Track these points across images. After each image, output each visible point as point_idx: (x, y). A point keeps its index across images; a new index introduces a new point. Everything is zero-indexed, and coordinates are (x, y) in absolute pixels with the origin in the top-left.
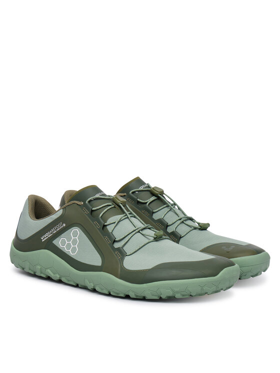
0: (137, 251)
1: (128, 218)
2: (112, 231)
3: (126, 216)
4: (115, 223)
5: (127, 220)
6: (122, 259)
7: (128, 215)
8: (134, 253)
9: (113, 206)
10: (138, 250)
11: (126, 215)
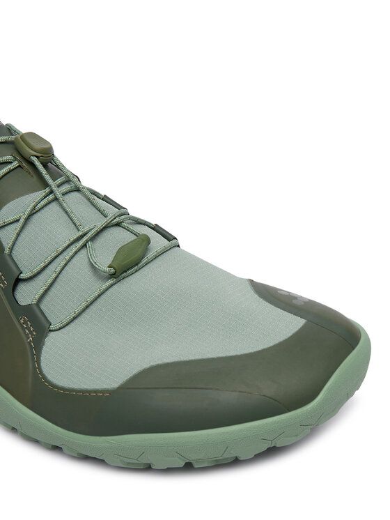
0: (80, 314)
1: (56, 199)
2: (12, 249)
3: (51, 197)
4: (18, 220)
5: (54, 205)
6: (39, 343)
7: (55, 189)
8: (72, 321)
9: (16, 164)
10: (84, 310)
11: (52, 192)
